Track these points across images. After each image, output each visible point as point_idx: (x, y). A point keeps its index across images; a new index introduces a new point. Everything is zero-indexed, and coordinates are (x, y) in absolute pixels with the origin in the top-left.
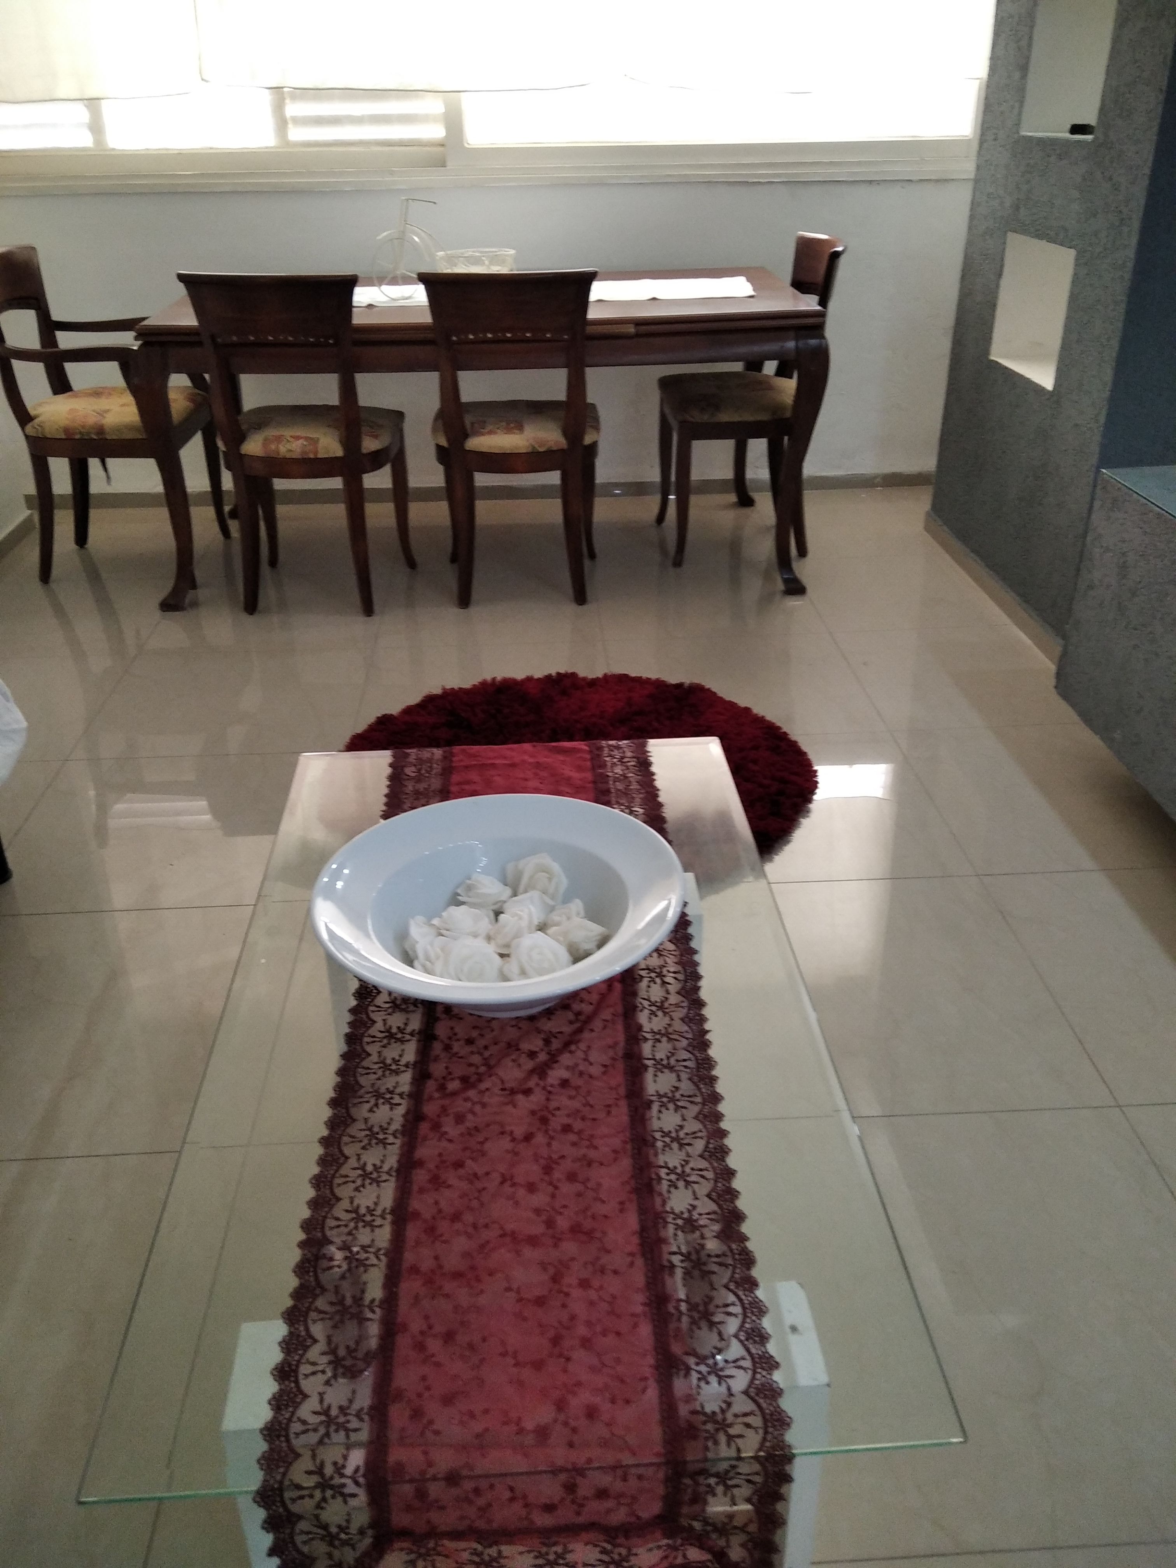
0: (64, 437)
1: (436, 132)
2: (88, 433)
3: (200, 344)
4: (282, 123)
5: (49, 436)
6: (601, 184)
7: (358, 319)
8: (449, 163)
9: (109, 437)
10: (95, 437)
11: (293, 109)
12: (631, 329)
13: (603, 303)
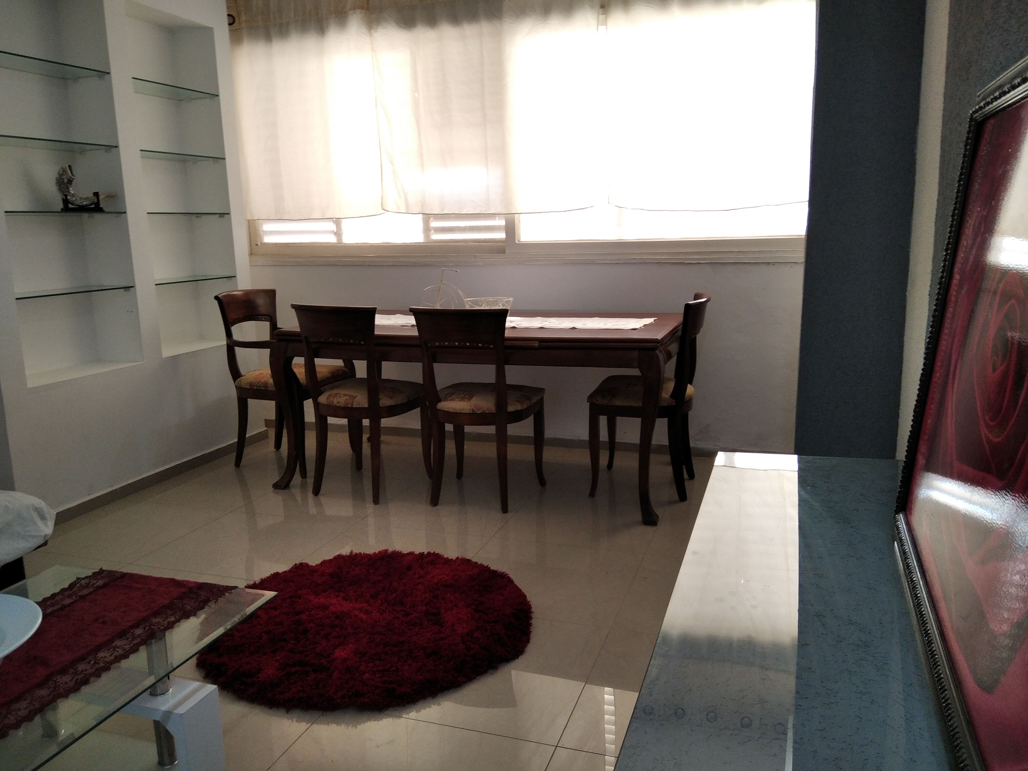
0: (249, 387)
1: (502, 235)
2: (260, 386)
3: (301, 341)
4: (427, 230)
5: (243, 387)
6: (592, 263)
7: (377, 332)
8: (506, 252)
9: (269, 389)
10: (262, 388)
11: (434, 224)
12: (536, 344)
13: (543, 330)
